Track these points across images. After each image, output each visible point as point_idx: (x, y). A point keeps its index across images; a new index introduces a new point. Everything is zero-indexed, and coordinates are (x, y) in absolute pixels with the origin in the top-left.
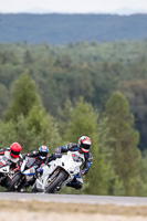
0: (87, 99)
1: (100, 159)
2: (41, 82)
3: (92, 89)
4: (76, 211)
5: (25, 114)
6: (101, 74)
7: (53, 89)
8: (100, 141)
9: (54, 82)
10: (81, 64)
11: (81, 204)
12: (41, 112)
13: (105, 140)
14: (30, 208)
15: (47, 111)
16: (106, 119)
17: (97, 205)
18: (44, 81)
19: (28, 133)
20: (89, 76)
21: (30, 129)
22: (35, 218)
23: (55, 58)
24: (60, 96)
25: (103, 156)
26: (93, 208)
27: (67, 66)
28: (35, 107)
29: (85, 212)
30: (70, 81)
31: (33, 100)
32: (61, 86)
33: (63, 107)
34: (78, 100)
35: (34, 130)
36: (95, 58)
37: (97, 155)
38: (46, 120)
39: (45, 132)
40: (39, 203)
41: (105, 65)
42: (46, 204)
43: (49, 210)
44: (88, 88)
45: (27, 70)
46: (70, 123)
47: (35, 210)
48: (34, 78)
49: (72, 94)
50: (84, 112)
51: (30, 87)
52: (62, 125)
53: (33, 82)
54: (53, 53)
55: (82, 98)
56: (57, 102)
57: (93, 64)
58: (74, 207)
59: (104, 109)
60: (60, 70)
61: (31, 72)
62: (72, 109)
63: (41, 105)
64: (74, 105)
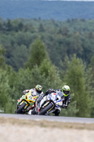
0: (78, 56)
1: (86, 94)
2: (49, 44)
3: (82, 49)
4: (71, 127)
5: (39, 64)
6: (87, 40)
7: (57, 49)
8: (86, 83)
9: (57, 44)
10: (75, 33)
11: (75, 123)
12: (49, 63)
13: (90, 82)
14: (42, 125)
15: (53, 63)
16: (91, 69)
17: (84, 124)
18: (51, 43)
19: (40, 77)
20: (80, 41)
21: (41, 74)
22: (45, 131)
23: (59, 28)
24: (61, 53)
25: (88, 92)
26: (82, 126)
27: (66, 34)
28: (45, 60)
29: (76, 128)
30: (68, 44)
31: (44, 55)
32: (62, 47)
33: (63, 60)
34: (73, 56)
35: (44, 74)
36: (84, 30)
37: (84, 92)
38: (52, 68)
39: (51, 76)
40: (48, 122)
41: (91, 34)
42: (52, 122)
43: (54, 126)
44: (79, 49)
45: (40, 36)
46: (67, 71)
47: (45, 126)
48: (44, 41)
49: (69, 52)
50: (77, 64)
51: (42, 47)
52: (62, 72)
53: (43, 44)
54: (57, 25)
55: (75, 55)
56: (59, 57)
57: (83, 33)
58: (70, 125)
59: (89, 62)
60: (61, 37)
61: (42, 38)
62: (69, 62)
63: (49, 59)
64: (70, 60)
